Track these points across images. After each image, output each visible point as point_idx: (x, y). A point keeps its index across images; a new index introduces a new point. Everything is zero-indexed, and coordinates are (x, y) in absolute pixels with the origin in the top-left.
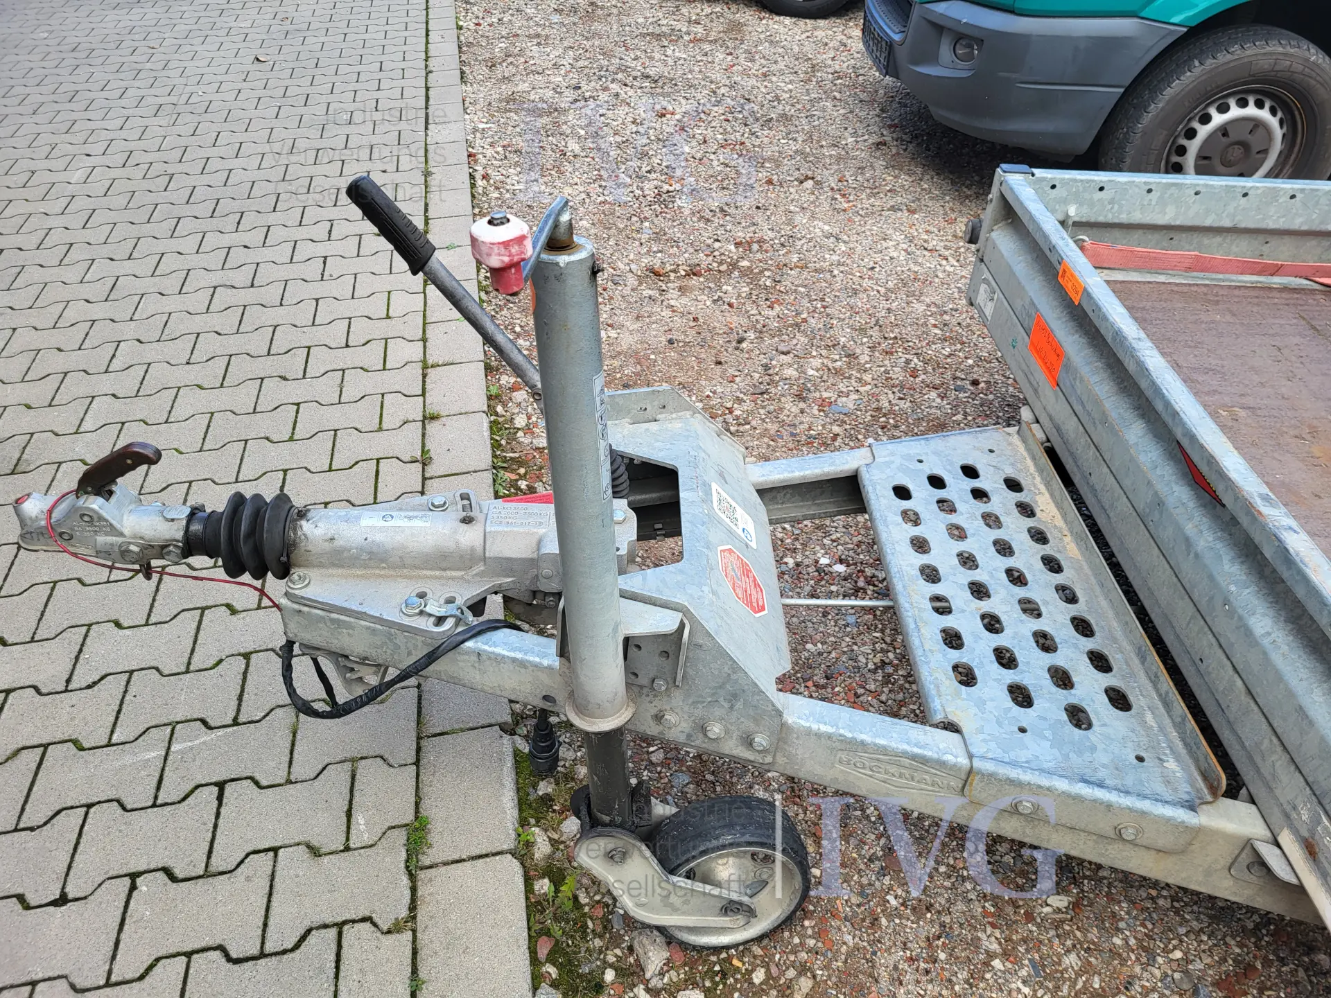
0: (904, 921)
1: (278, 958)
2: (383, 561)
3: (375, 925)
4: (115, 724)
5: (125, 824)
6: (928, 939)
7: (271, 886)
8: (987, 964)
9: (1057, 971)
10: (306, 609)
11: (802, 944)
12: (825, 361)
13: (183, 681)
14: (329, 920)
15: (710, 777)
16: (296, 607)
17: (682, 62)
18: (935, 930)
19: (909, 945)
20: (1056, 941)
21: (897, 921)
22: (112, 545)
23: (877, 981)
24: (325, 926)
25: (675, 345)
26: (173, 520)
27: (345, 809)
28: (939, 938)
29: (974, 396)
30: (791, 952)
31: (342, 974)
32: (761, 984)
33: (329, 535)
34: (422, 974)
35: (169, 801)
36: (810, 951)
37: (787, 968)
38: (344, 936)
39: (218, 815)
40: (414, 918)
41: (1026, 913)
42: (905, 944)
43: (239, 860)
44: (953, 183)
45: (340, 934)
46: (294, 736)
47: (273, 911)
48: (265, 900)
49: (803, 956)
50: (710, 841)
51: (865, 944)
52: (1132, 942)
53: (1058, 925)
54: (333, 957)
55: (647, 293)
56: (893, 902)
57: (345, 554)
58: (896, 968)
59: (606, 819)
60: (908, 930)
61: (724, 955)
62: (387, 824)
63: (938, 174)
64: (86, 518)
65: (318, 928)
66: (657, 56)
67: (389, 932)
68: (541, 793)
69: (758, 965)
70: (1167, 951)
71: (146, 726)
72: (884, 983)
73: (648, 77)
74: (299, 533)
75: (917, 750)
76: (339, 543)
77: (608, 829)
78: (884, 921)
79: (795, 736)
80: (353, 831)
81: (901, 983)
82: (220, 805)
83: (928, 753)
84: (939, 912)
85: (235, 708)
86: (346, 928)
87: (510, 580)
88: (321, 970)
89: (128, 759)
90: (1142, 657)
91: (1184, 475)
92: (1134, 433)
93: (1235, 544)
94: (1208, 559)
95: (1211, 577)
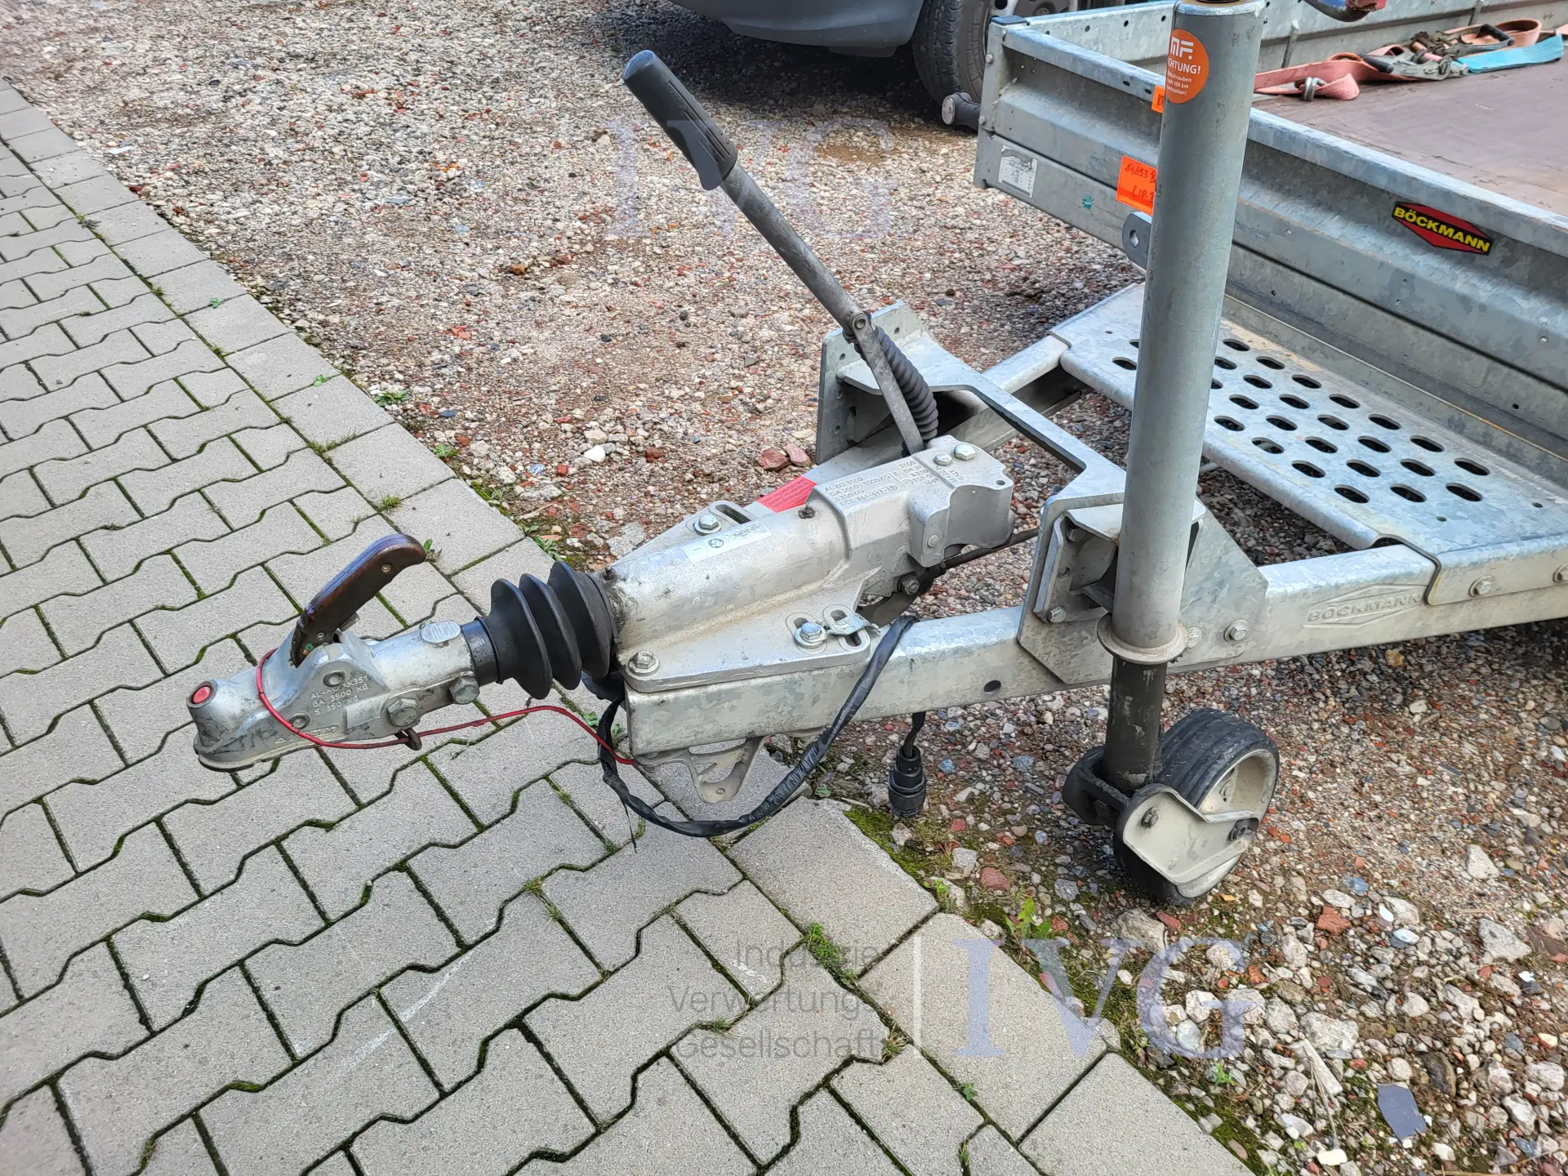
0: (1325, 786)
1: (785, 1160)
2: (729, 601)
3: (864, 1061)
4: (280, 1035)
5: (423, 1136)
6: (1355, 790)
7: (700, 1093)
8: (1415, 786)
9: (1466, 764)
10: (671, 696)
11: (1265, 851)
12: (792, 312)
13: (334, 940)
14: (808, 1086)
15: (1049, 747)
16: (656, 698)
17: (326, 33)
18: (1353, 780)
19: (1346, 803)
20: (1445, 739)
21: (1320, 788)
22: (371, 711)
23: (1349, 847)
24: (809, 1095)
25: (614, 341)
26: (446, 643)
27: (709, 964)
28: (1362, 785)
29: (959, 305)
30: (1262, 863)
31: (877, 1131)
32: (1264, 904)
33: (662, 589)
34: (961, 1078)
35: (462, 1078)
36: (1276, 853)
37: (1273, 879)
38: (840, 1092)
39: (548, 1058)
40: (898, 1030)
41: (1404, 729)
42: (1342, 804)
43: (629, 1089)
44: (754, 111)
45: (834, 1093)
46: (562, 922)
47: (731, 1115)
48: (707, 1112)
49: (1275, 860)
50: (1216, 763)
51: (1313, 822)
52: (1494, 711)
53: (1435, 726)
54: (849, 1121)
55: (524, 295)
56: (1302, 775)
57: (686, 608)
58: (1354, 829)
59: (1141, 777)
60: (1334, 792)
61: (1210, 898)
62: (776, 954)
63: (731, 105)
64: (333, 681)
65: (801, 1102)
66: (288, 30)
67: (887, 1058)
68: (902, 843)
69: (1247, 890)
70: (1522, 706)
71: (334, 1013)
72: (1357, 846)
73: (298, 56)
74: (624, 599)
75: (1385, 572)
76: (678, 593)
77: (1147, 788)
78: (1311, 795)
79: (1269, 608)
80: (744, 982)
81: (1369, 839)
82: (539, 1045)
83: (1397, 571)
84: (1342, 764)
85: (447, 931)
86: (834, 1083)
87: (876, 570)
88: (850, 1141)
89: (347, 1064)
90: (1457, 426)
91: (1418, 245)
92: (1333, 227)
93: (1518, 283)
94: (1500, 305)
95: (1512, 320)
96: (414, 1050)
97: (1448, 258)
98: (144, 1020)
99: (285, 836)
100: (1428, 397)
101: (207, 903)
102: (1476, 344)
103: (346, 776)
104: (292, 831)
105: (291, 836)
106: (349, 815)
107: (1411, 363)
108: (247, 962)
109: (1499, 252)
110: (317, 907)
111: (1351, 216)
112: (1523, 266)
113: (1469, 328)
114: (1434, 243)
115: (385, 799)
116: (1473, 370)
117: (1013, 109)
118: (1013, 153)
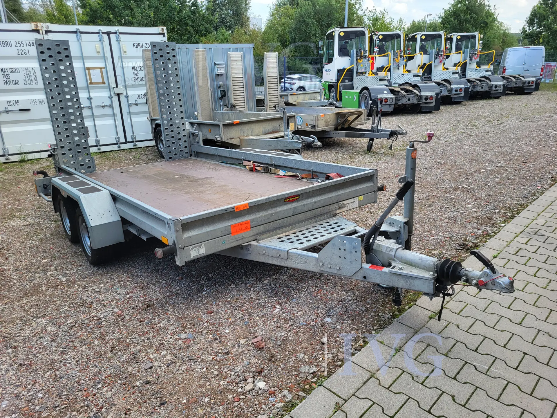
4: (506, 387)
13: (480, 385)
35: (491, 356)
43: (477, 335)
71: (495, 379)
82: (478, 347)
85: (465, 366)
89: (503, 374)
90: (316, 222)
91: (290, 203)
92: (279, 209)
93: (306, 199)
94: (308, 202)
95: (310, 203)
96: (492, 365)
97: (296, 202)
98: (523, 413)
99: (461, 405)
100: (311, 221)
101: (489, 414)
102: (308, 210)
103: (436, 398)
104: (459, 404)
105: (460, 403)
106: (447, 394)
107: (300, 220)
108: (496, 399)
110: (475, 391)
113: (306, 209)
114: (292, 201)
115: (438, 388)
116: (308, 214)
117: (190, 237)
118: (194, 248)
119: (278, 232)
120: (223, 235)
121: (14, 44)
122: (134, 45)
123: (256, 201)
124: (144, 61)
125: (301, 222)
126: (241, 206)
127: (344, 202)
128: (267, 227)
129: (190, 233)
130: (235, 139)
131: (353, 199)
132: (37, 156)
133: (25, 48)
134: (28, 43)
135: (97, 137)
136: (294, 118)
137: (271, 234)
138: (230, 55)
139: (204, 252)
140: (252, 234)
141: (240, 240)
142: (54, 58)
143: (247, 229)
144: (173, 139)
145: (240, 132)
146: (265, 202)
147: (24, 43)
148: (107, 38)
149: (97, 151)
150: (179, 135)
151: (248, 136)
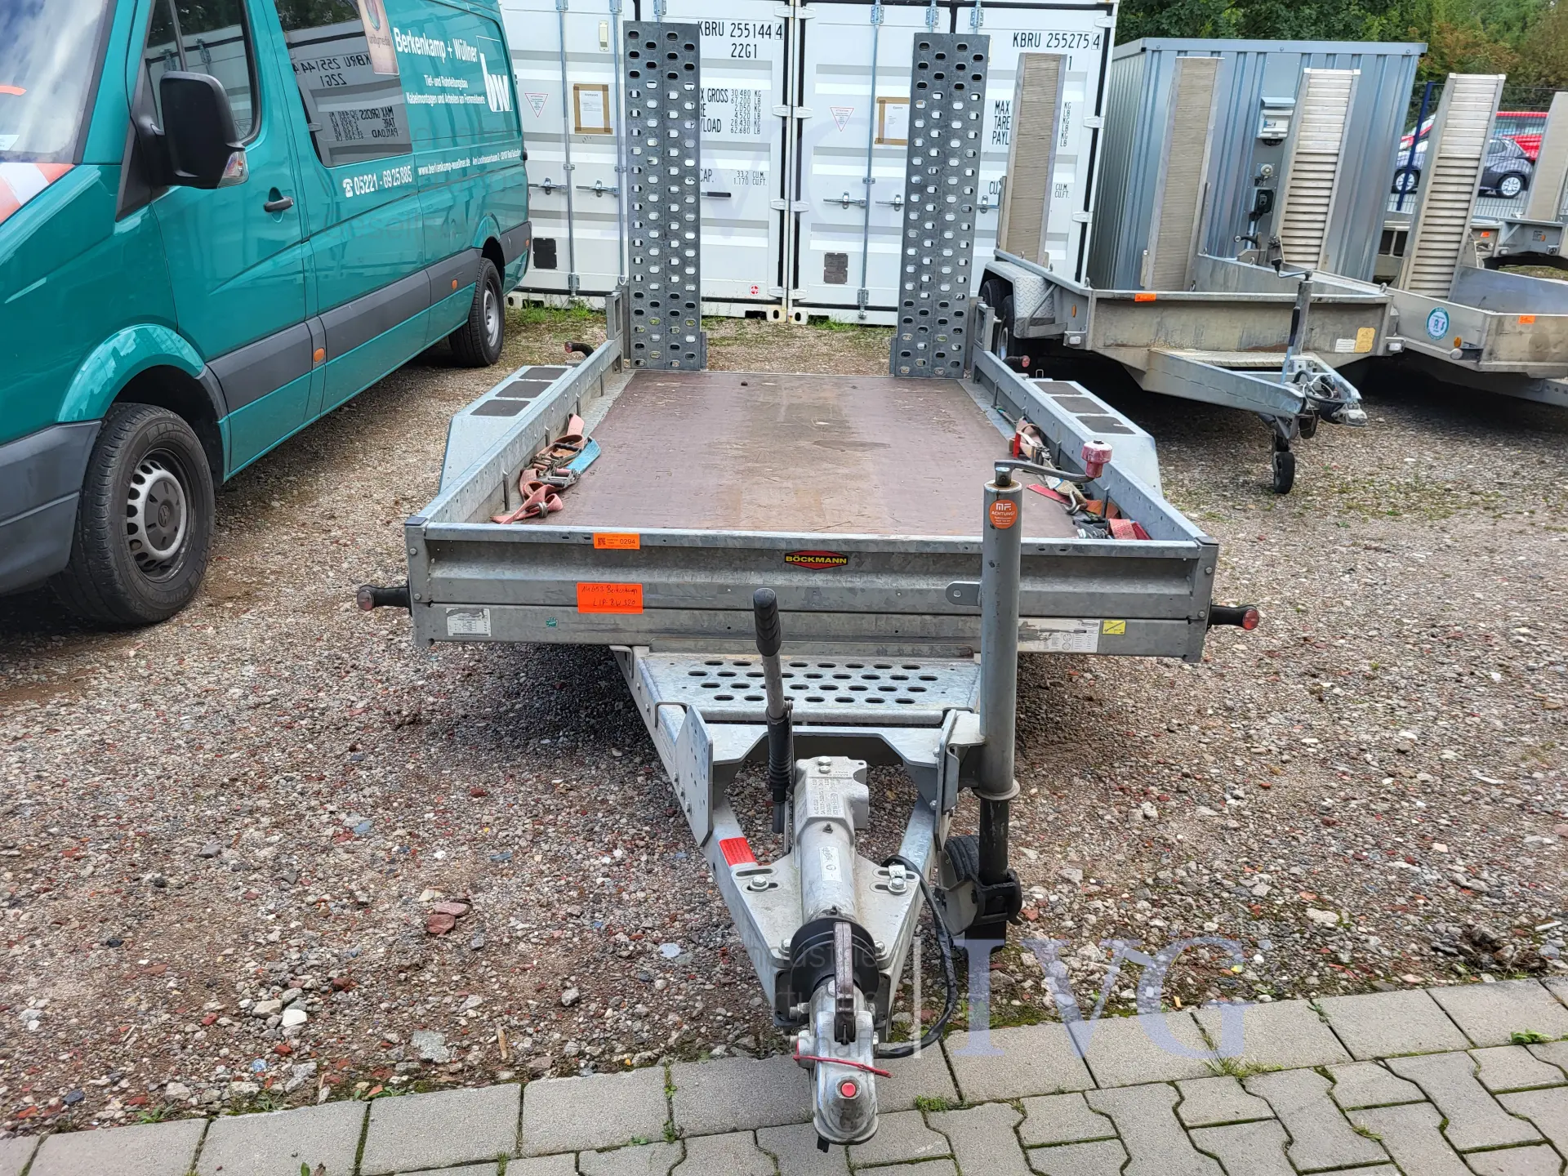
3: (1020, 1123)
14: (1022, 1156)
24: (1027, 1160)
27: (910, 1165)
34: (1051, 1089)
38: (1033, 1144)
40: (1010, 1099)
45: (1032, 1147)
62: (925, 1129)
65: (1030, 1165)
67: (1024, 1113)
80: (935, 1153)
86: (1026, 1143)
88: (1064, 1156)
91: (807, 572)
92: (757, 579)
93: (869, 572)
94: (871, 586)
95: (881, 591)
97: (828, 572)
102: (865, 609)
107: (832, 633)
109: (852, 561)
111: (759, 569)
112: (868, 562)
113: (860, 603)
114: (815, 568)
116: (868, 623)
117: (450, 581)
118: (460, 611)
119: (727, 645)
120: (548, 602)
121: (728, 29)
122: (1015, 39)
123: (667, 536)
124: (1020, 86)
125: (836, 638)
126: (616, 536)
127: (1030, 621)
128: (705, 620)
129: (456, 570)
130: (1133, 351)
131: (1075, 621)
132: (723, 309)
133: (751, 40)
134: (758, 28)
135: (864, 285)
136: (1379, 312)
137: (701, 643)
138: (1310, 76)
139: (489, 632)
140: (646, 627)
141: (603, 631)
142: (657, 69)
143: (629, 606)
144: (923, 317)
145: (1153, 329)
146: (700, 545)
147: (750, 27)
148: (949, 15)
149: (856, 320)
150: (944, 309)
151: (1181, 347)
